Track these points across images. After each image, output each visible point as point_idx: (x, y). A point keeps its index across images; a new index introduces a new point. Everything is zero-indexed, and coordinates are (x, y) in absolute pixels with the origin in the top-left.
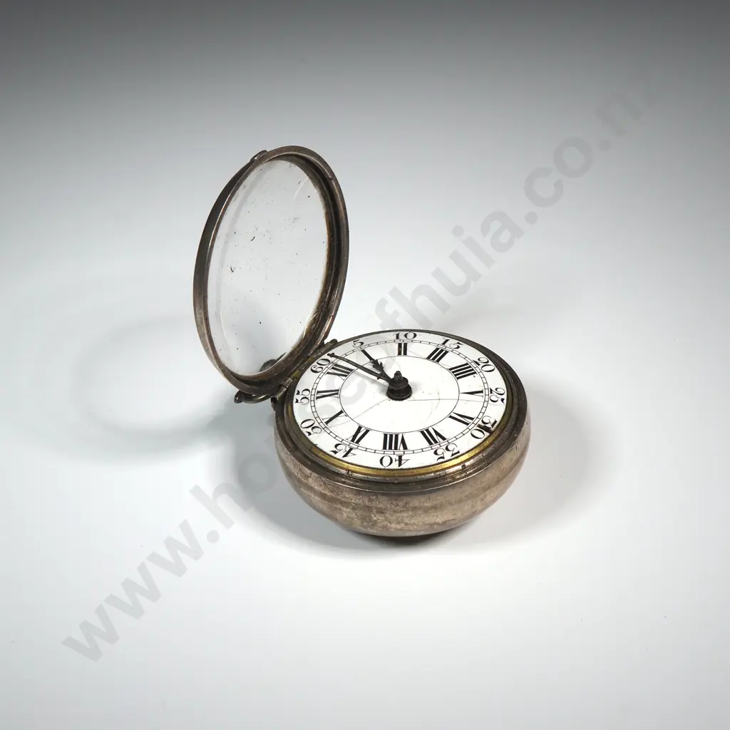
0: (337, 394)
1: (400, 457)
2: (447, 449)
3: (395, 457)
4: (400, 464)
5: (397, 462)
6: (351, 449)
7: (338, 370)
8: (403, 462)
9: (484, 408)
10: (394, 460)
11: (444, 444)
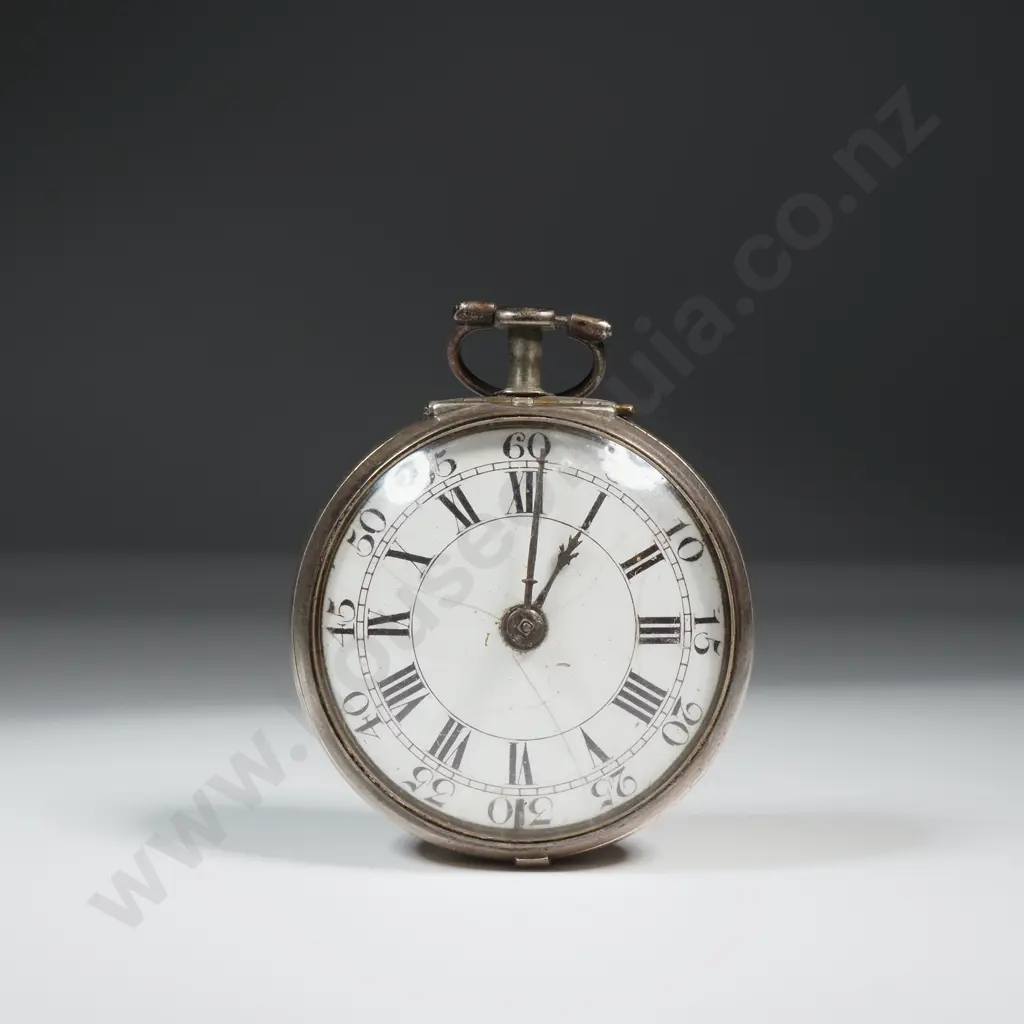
0: (467, 524)
1: (377, 720)
2: (436, 784)
3: (371, 714)
4: (362, 729)
5: (365, 722)
6: (351, 631)
7: (529, 487)
8: (370, 730)
9: (567, 786)
10: (365, 714)
11: (446, 770)
